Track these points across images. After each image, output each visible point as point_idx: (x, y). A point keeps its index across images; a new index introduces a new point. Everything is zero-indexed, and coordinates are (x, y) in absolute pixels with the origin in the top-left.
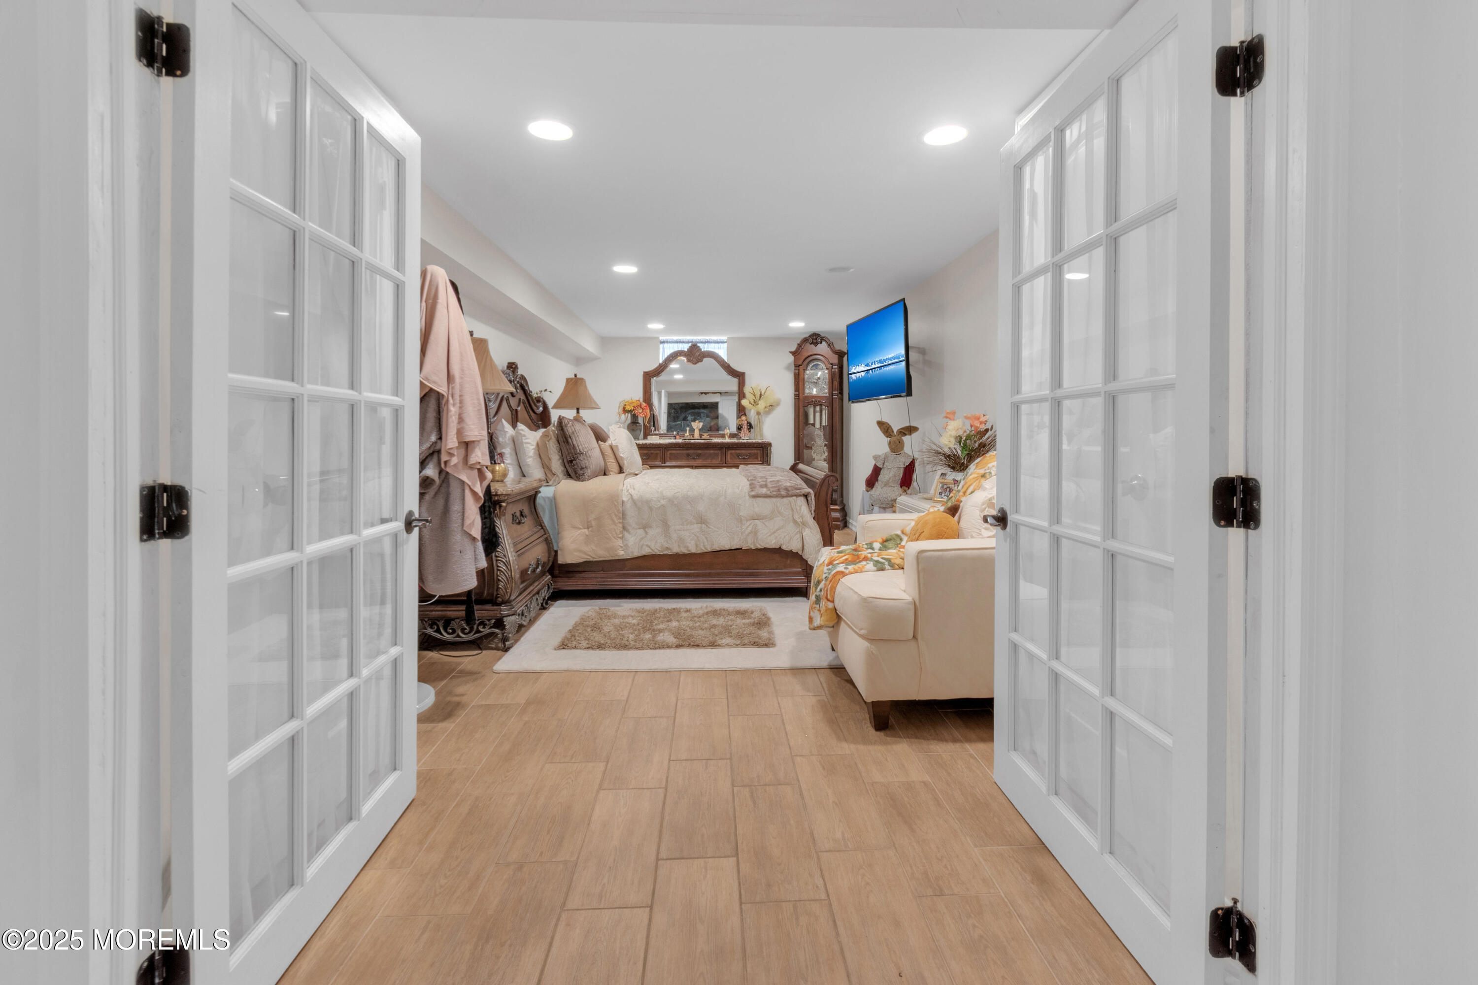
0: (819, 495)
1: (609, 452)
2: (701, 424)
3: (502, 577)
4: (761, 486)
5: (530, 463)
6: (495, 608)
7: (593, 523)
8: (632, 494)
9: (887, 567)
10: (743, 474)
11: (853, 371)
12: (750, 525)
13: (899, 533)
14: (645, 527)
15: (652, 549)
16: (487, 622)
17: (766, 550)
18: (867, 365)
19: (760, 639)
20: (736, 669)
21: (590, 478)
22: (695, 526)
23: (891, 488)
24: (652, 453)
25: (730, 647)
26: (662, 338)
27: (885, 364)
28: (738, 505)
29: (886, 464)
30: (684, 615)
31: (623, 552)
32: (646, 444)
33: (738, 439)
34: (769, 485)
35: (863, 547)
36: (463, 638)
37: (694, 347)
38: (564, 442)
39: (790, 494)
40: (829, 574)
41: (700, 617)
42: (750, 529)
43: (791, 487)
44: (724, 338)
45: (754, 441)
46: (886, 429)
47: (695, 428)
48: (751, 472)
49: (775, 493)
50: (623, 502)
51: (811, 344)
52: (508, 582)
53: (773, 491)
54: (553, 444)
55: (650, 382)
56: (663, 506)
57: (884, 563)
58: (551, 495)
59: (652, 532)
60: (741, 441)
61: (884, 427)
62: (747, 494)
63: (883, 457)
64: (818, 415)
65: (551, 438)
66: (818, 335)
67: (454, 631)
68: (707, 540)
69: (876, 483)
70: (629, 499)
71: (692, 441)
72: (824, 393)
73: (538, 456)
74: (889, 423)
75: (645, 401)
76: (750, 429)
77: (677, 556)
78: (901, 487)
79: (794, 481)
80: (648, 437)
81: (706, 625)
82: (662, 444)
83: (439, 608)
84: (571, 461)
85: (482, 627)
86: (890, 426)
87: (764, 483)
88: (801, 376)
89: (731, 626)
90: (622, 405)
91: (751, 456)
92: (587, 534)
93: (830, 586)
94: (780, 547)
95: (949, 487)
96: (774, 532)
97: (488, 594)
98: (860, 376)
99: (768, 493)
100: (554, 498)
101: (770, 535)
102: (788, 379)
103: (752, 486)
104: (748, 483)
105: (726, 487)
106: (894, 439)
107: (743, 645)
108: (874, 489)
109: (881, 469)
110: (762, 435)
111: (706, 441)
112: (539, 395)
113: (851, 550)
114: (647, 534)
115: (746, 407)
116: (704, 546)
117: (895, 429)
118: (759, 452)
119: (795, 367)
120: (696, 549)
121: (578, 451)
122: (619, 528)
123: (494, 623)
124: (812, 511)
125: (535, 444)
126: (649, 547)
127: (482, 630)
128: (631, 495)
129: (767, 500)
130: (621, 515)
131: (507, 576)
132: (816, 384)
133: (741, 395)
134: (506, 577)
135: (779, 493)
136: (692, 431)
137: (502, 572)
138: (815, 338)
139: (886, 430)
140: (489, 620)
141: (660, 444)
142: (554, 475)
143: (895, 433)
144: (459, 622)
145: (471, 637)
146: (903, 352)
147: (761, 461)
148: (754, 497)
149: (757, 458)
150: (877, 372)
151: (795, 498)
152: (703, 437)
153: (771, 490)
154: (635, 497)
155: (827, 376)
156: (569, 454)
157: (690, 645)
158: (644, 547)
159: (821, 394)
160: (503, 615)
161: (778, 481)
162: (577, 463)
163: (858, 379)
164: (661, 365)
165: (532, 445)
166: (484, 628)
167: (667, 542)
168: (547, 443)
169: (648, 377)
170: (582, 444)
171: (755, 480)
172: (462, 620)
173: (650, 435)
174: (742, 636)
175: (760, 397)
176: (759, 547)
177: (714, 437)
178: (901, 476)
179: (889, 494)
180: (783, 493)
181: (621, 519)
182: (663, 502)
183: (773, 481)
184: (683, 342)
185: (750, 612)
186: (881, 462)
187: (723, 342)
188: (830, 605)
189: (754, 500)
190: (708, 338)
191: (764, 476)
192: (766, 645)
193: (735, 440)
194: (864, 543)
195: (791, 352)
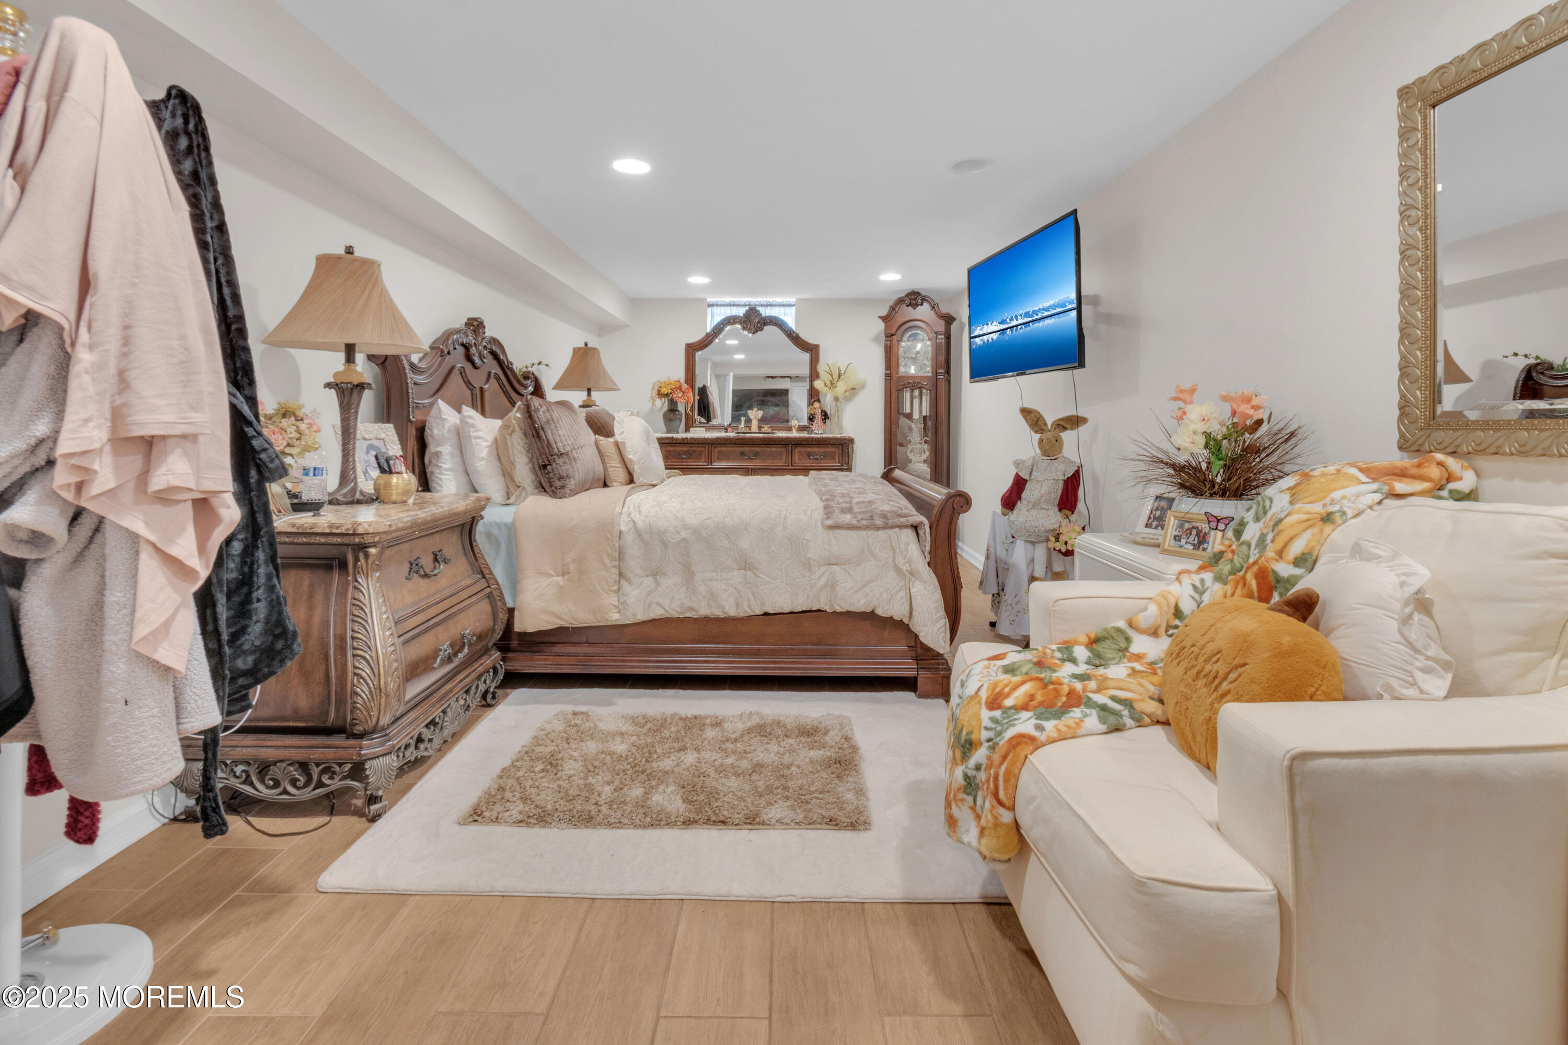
0: (937, 526)
1: (611, 451)
2: (760, 413)
3: (363, 691)
4: (843, 511)
5: (480, 469)
6: (352, 742)
7: (572, 567)
8: (636, 520)
9: (1129, 722)
10: (814, 487)
11: (976, 333)
12: (824, 573)
13: (1122, 624)
14: (655, 573)
15: (666, 611)
16: (337, 769)
17: (848, 614)
18: (1002, 323)
19: (841, 809)
20: (793, 899)
21: (574, 493)
22: (736, 573)
23: (1043, 511)
24: (694, 451)
25: (784, 827)
26: (710, 300)
27: (1036, 317)
28: (804, 541)
29: (1034, 473)
30: (710, 733)
31: (618, 614)
32: (686, 438)
33: (808, 434)
34: (856, 509)
35: (1053, 657)
36: (294, 796)
37: (752, 312)
38: (533, 436)
39: (890, 524)
40: (999, 734)
41: (736, 740)
42: (824, 579)
43: (892, 512)
44: (792, 300)
45: (830, 436)
46: (1035, 420)
47: (752, 418)
48: (826, 485)
49: (864, 522)
50: (621, 533)
51: (908, 306)
52: (373, 699)
53: (862, 519)
54: (519, 440)
55: (694, 357)
56: (684, 540)
57: (1120, 711)
58: (508, 519)
59: (665, 582)
60: (812, 435)
61: (1033, 419)
62: (820, 523)
63: (1030, 463)
64: (916, 401)
65: (514, 431)
66: (918, 293)
67: (277, 784)
68: (755, 597)
69: (1019, 502)
70: (630, 529)
71: (748, 435)
72: (925, 372)
73: (497, 457)
74: (1039, 410)
75: (687, 382)
76: (825, 419)
77: (707, 620)
78: (1060, 510)
79: (896, 502)
80: (691, 429)
81: (744, 764)
82: (708, 439)
83: (249, 740)
84: (545, 467)
85: (327, 777)
86: (1042, 416)
87: (847, 505)
88: (895, 349)
89: (789, 767)
90: (657, 387)
91: (825, 456)
92: (561, 584)
93: (1003, 768)
94: (873, 611)
95: (1197, 528)
96: (864, 586)
97: (337, 717)
98: (990, 340)
99: (854, 522)
100: (513, 523)
101: (857, 591)
102: (877, 354)
103: (828, 511)
104: (821, 504)
105: (787, 510)
106: (1047, 435)
107: (810, 824)
108: (1015, 511)
109: (1026, 481)
110: (841, 428)
111: (766, 435)
112: (530, 369)
113: (1030, 666)
114: (658, 585)
115: (820, 390)
116: (749, 606)
117: (1050, 419)
118: (836, 450)
119: (886, 336)
120: (737, 610)
121: (556, 451)
122: (613, 576)
123: (349, 770)
124: (926, 554)
125: (490, 438)
126: (662, 607)
127: (327, 782)
128: (634, 522)
129: (851, 532)
130: (616, 554)
131: (372, 685)
132: (914, 360)
133: (814, 375)
134: (369, 688)
135: (871, 521)
136: (749, 421)
137: (362, 678)
138: (914, 298)
139: (1034, 422)
140: (340, 765)
141: (705, 438)
142: (519, 487)
143: (1049, 427)
144: (285, 768)
145: (308, 794)
146: (1073, 296)
147: (839, 462)
148: (832, 527)
149: (834, 459)
150: (1021, 331)
151: (897, 530)
152: (763, 430)
153: (860, 517)
154: (640, 525)
155: (930, 348)
156: (541, 455)
157: (708, 820)
158: (654, 606)
159: (921, 374)
160: (364, 758)
161: (870, 502)
162: (553, 470)
163: (987, 345)
164: (708, 335)
165: (486, 441)
166: (331, 778)
167: (691, 599)
168: (507, 437)
169: (691, 350)
170: (563, 438)
171: (833, 500)
172: (290, 765)
173: (693, 426)
174: (807, 797)
175: (839, 377)
176: (839, 609)
177: (780, 430)
178: (1060, 493)
179: (1041, 522)
180: (879, 522)
181: (616, 561)
182: (684, 534)
183: (863, 502)
184: (738, 305)
185: (823, 731)
186: (1028, 471)
187: (790, 305)
188: (1006, 817)
189: (831, 532)
190: (770, 300)
191: (846, 492)
192: (853, 826)
193: (805, 435)
194: (1054, 647)
195: (880, 317)
